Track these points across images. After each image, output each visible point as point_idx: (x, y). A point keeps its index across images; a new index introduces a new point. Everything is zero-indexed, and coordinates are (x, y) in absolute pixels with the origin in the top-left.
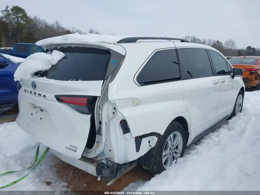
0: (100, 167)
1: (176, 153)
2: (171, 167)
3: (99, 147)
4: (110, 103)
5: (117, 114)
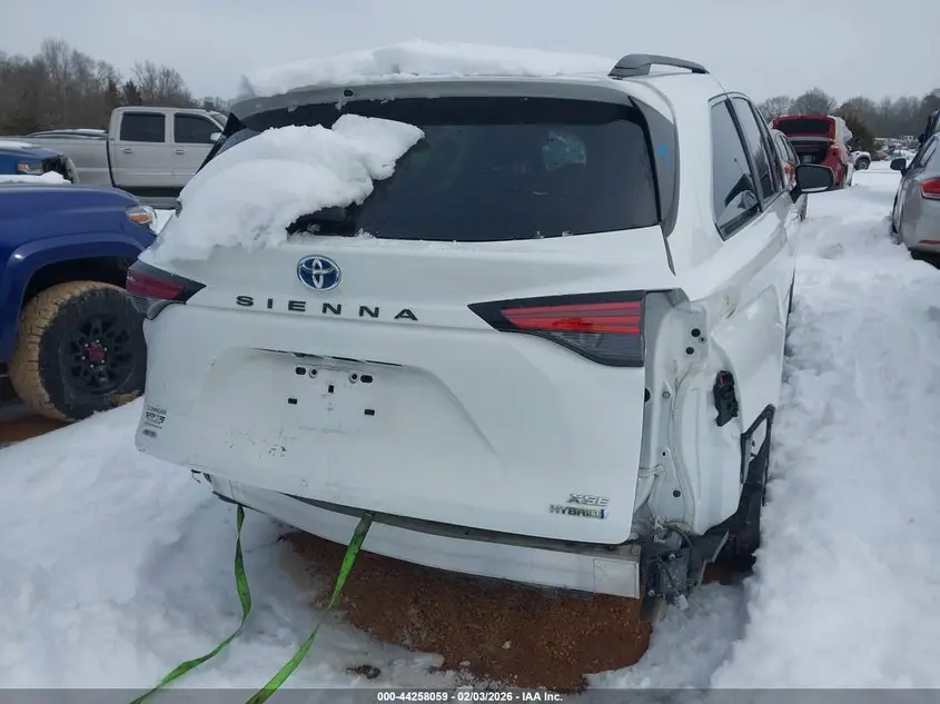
5: (704, 355)
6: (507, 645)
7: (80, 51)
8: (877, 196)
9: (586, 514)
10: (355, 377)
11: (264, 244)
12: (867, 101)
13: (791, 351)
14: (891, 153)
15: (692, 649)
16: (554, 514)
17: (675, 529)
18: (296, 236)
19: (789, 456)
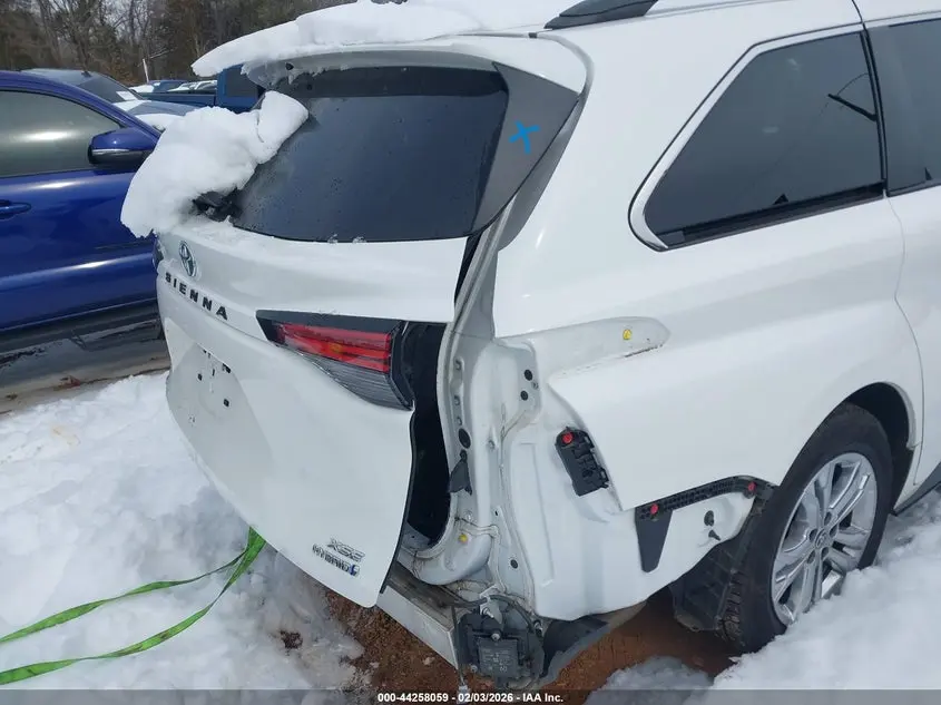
0: (472, 631)
1: (838, 546)
2: (813, 613)
3: (464, 543)
4: (502, 347)
5: (539, 402)
9: (339, 564)
10: (224, 366)
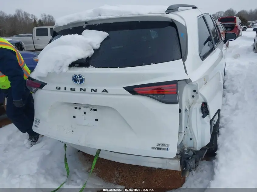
4: (190, 85)
5: (198, 98)
6: (143, 182)
7: (26, 12)
8: (249, 39)
9: (163, 149)
10: (92, 109)
11: (62, 71)
12: (245, 11)
13: (225, 87)
14: (252, 26)
15: (198, 182)
16: (153, 150)
17: (191, 150)
18: (71, 68)
19: (226, 120)
